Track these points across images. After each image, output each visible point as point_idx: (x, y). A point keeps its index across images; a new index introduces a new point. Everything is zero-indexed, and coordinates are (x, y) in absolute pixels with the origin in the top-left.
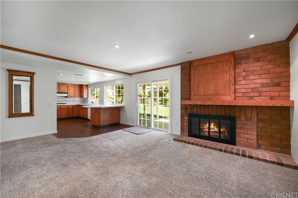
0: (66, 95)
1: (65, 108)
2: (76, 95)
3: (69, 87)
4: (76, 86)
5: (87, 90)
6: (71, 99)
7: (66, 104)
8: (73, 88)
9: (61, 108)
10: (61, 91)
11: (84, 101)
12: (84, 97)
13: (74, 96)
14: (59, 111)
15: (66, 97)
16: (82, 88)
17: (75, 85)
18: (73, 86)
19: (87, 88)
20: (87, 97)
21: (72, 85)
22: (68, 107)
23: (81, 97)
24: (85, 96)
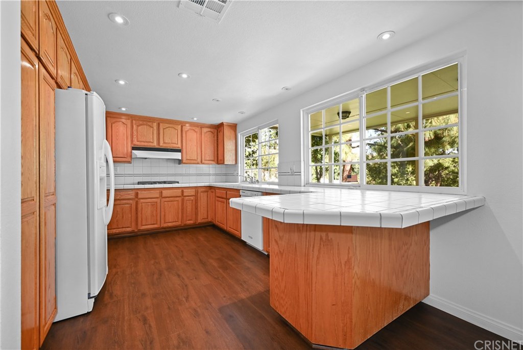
0: (178, 156)
1: (174, 195)
2: (203, 157)
3: (186, 132)
4: (205, 130)
5: (234, 141)
6: (192, 169)
7: (178, 182)
8: (195, 134)
9: (164, 195)
10: (164, 143)
11: (226, 175)
12: (225, 163)
13: (199, 160)
14: (159, 205)
15: (180, 162)
16: (220, 135)
17: (201, 126)
18: (197, 129)
19: (233, 132)
20: (234, 163)
21: (193, 125)
22: (183, 192)
23: (218, 163)
24: (229, 159)
